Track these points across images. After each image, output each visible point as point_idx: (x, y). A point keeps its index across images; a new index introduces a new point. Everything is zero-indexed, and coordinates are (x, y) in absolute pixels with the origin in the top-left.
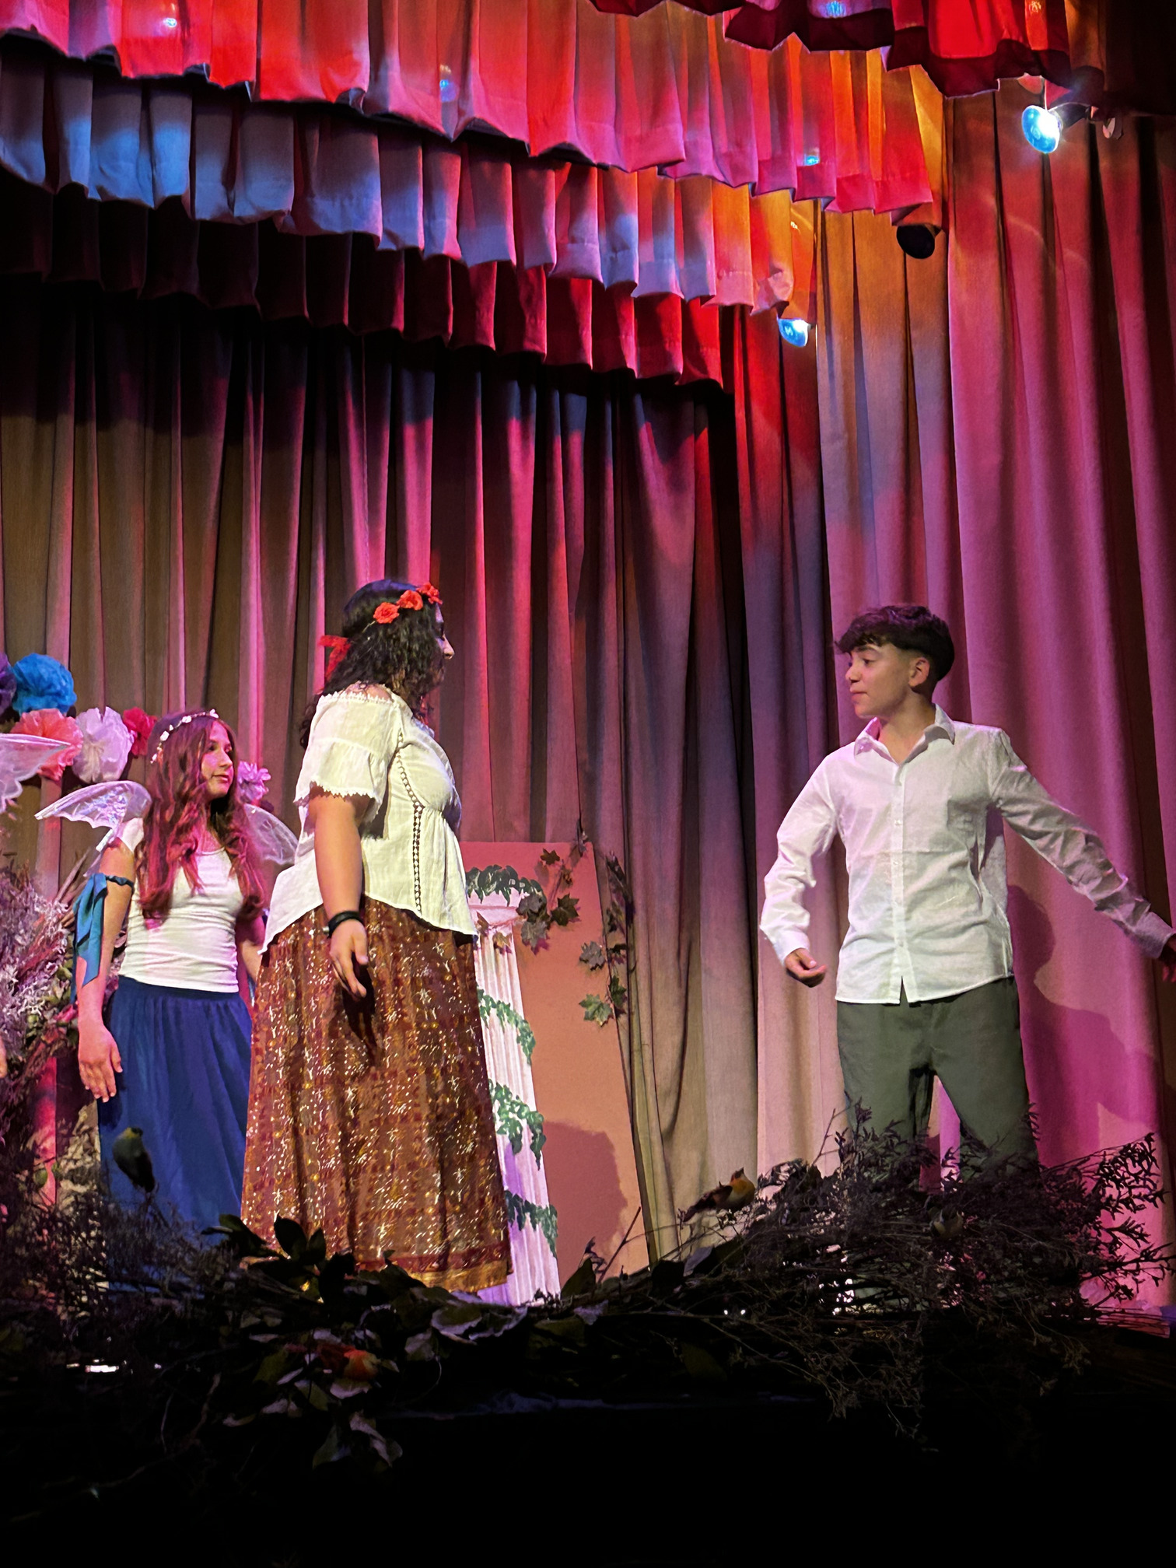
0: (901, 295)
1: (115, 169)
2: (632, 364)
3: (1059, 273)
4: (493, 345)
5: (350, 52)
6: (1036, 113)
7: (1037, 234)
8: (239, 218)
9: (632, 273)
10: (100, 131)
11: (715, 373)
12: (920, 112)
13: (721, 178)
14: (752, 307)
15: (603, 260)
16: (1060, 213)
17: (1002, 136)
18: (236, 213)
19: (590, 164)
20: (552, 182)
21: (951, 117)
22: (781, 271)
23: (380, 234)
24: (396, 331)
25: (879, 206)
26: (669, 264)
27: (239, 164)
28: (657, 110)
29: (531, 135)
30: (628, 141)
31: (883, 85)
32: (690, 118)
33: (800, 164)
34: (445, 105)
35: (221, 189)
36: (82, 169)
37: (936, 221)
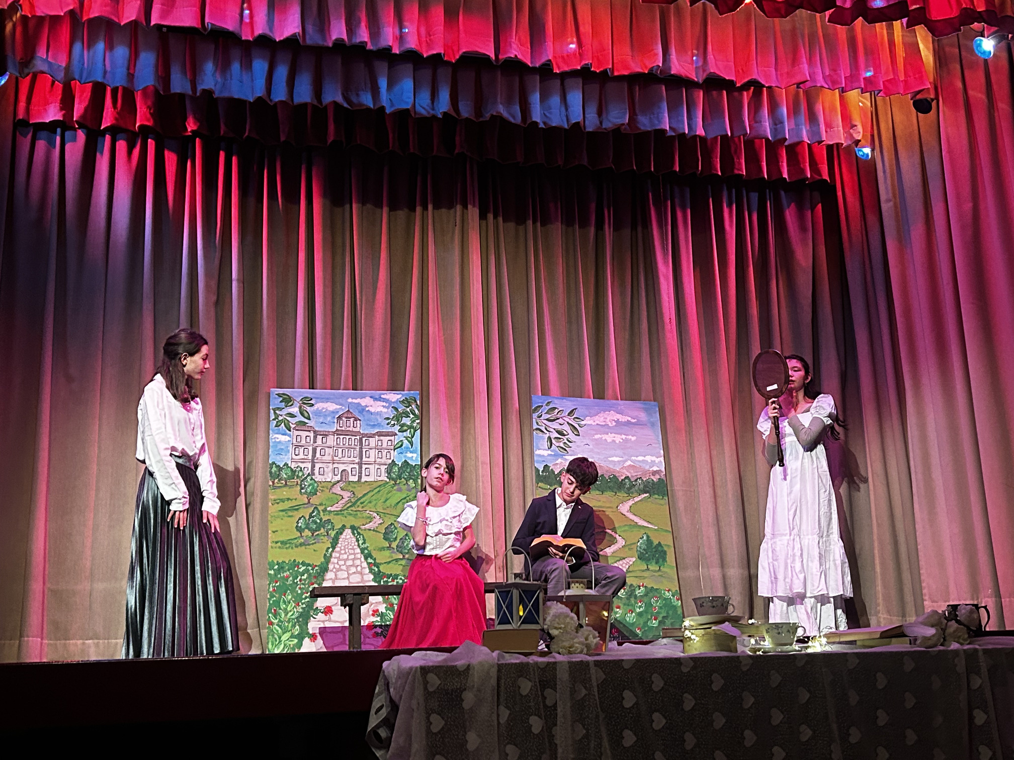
0: (917, 132)
1: (550, 113)
2: (785, 176)
3: (996, 114)
4: (720, 174)
5: (653, 50)
6: (981, 40)
7: (984, 97)
8: (605, 129)
9: (785, 134)
10: (544, 98)
11: (826, 177)
12: (921, 46)
13: (827, 86)
14: (842, 144)
15: (771, 130)
16: (995, 87)
17: (963, 53)
18: (604, 126)
19: (764, 86)
20: (746, 97)
21: (937, 47)
22: (856, 126)
23: (668, 129)
24: (676, 171)
25: (904, 91)
26: (801, 130)
27: (604, 103)
28: (795, 60)
29: (736, 77)
30: (782, 75)
31: (903, 36)
32: (810, 61)
33: (864, 76)
34: (696, 68)
35: (596, 115)
36: (537, 116)
37: (932, 96)
